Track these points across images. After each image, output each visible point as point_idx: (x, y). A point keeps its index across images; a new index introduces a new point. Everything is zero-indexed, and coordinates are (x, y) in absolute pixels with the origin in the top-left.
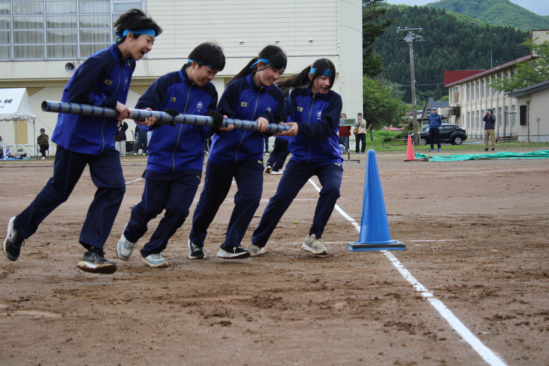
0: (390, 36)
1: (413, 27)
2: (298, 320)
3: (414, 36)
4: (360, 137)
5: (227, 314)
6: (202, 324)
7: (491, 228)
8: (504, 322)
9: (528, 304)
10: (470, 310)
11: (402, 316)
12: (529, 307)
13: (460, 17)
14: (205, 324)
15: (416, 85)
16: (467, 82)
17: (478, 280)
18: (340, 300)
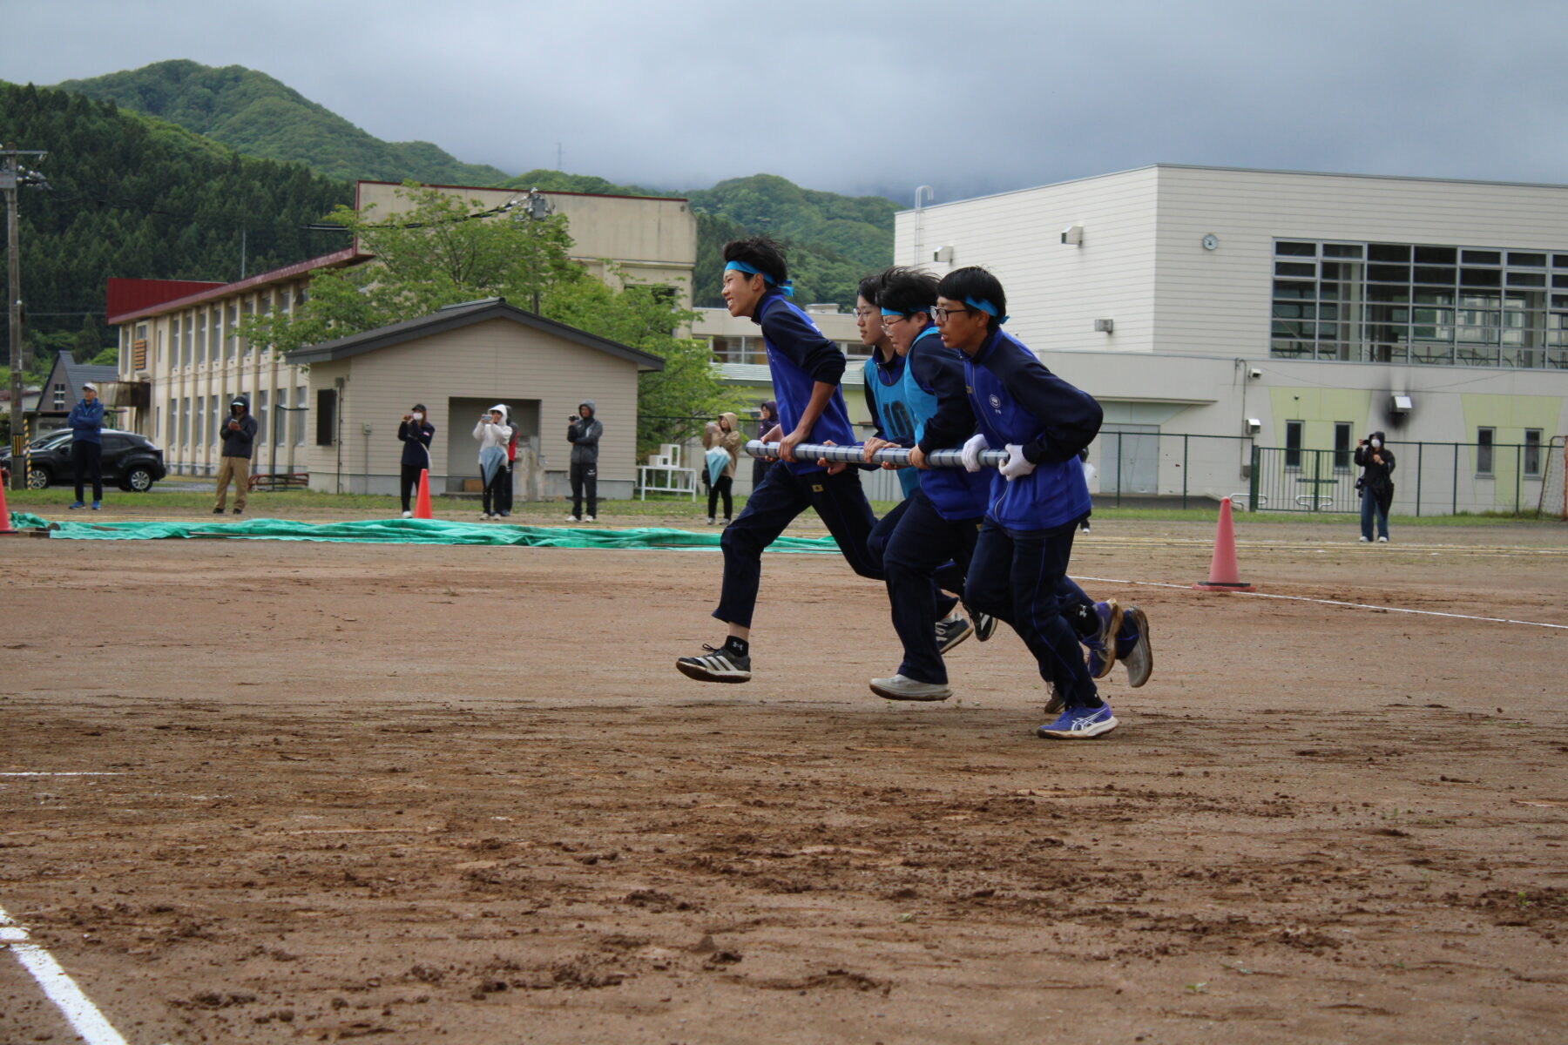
1: (19, 147)
3: (23, 174)
7: (212, 741)
8: (223, 1013)
9: (294, 962)
10: (132, 980)
12: (297, 969)
13: (158, 128)
15: (22, 315)
16: (172, 314)
17: (161, 892)
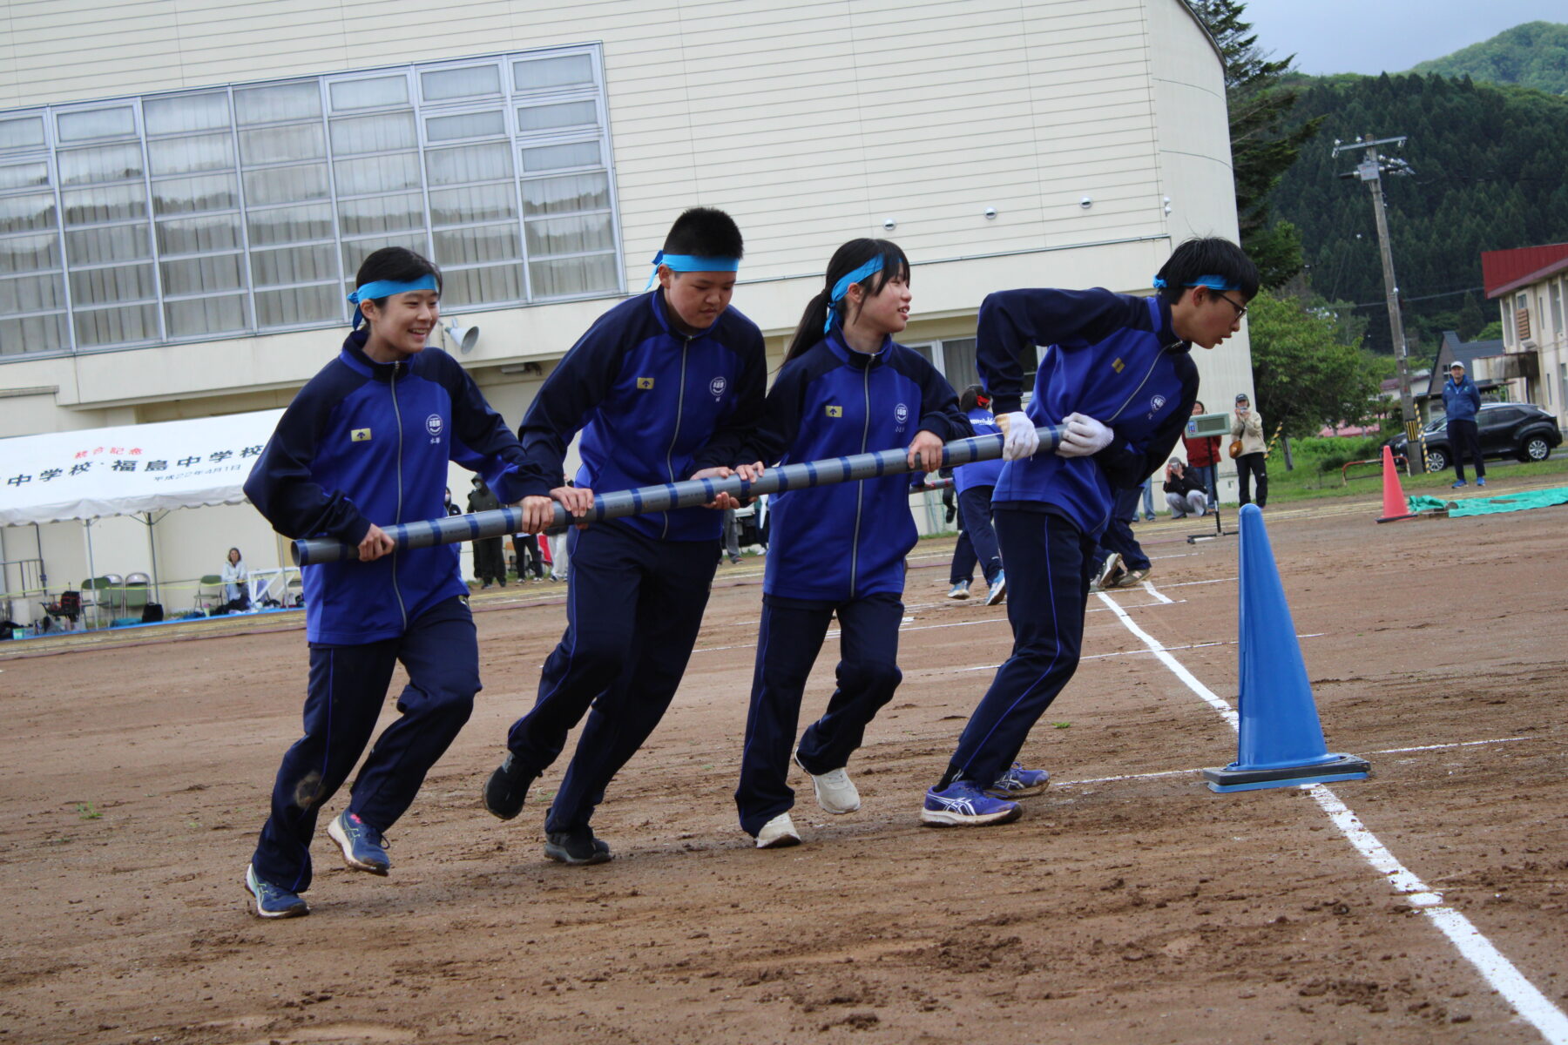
0: (1318, 166)
1: (1379, 137)
2: (1063, 997)
3: (1383, 163)
4: (1249, 464)
5: (868, 994)
6: (797, 1027)
10: (1545, 933)
11: (1352, 963)
13: (1515, 95)
14: (807, 1026)
15: (1401, 302)
16: (1550, 279)
18: (1181, 933)
